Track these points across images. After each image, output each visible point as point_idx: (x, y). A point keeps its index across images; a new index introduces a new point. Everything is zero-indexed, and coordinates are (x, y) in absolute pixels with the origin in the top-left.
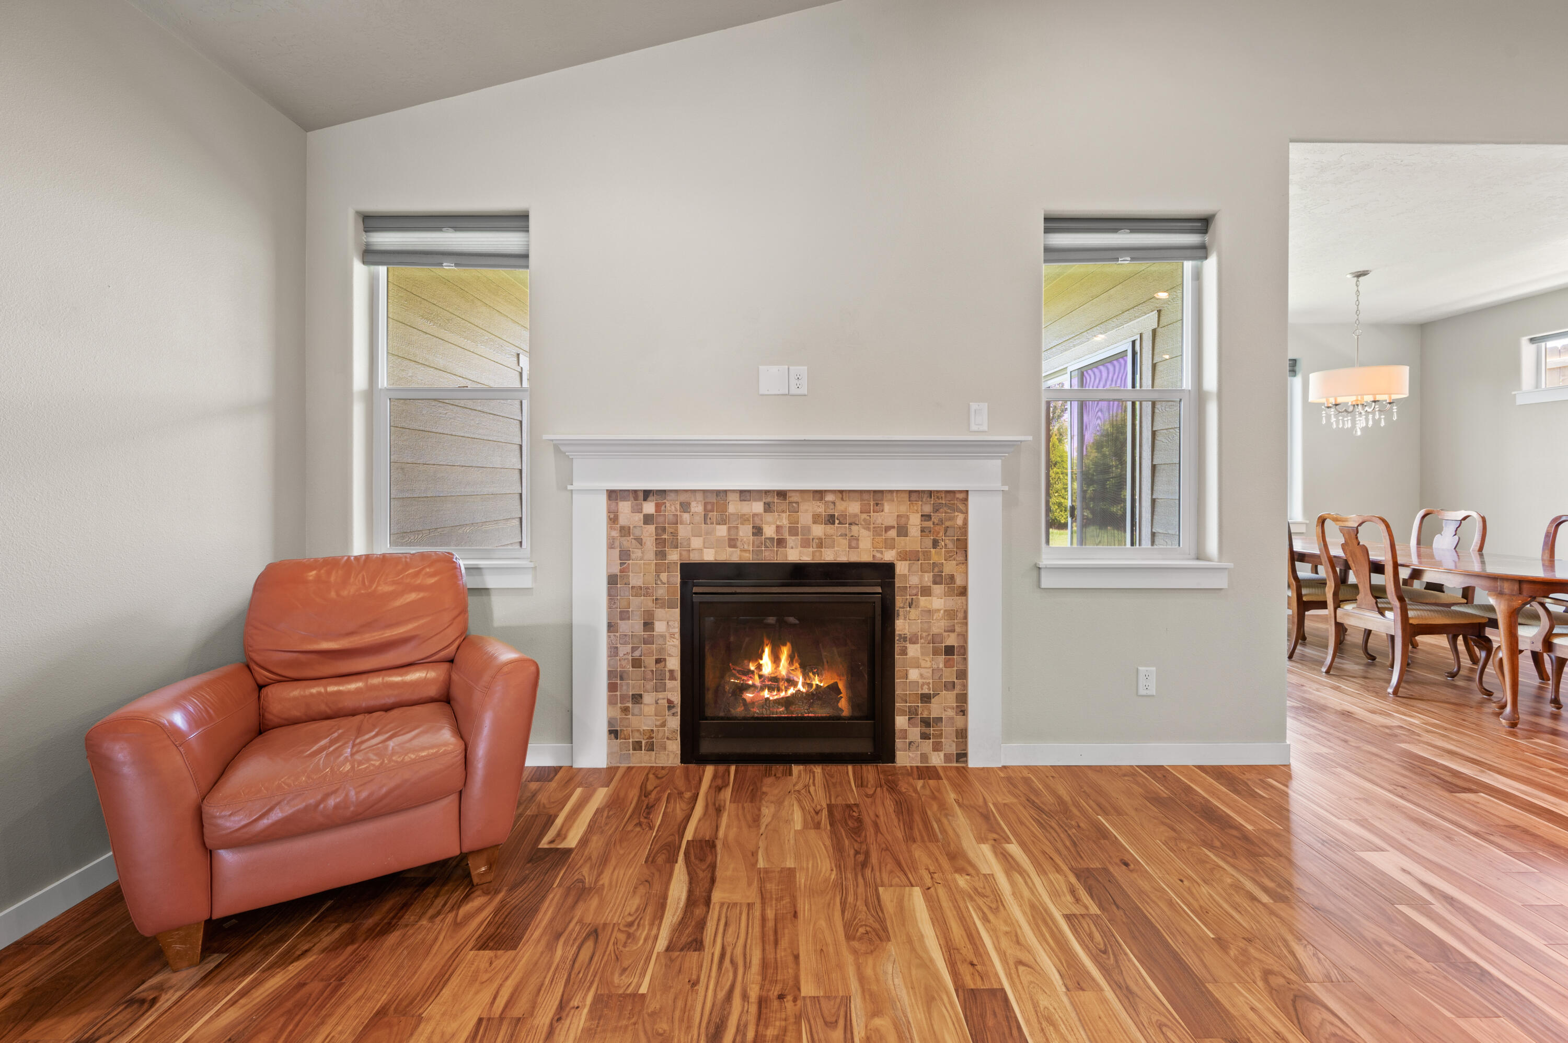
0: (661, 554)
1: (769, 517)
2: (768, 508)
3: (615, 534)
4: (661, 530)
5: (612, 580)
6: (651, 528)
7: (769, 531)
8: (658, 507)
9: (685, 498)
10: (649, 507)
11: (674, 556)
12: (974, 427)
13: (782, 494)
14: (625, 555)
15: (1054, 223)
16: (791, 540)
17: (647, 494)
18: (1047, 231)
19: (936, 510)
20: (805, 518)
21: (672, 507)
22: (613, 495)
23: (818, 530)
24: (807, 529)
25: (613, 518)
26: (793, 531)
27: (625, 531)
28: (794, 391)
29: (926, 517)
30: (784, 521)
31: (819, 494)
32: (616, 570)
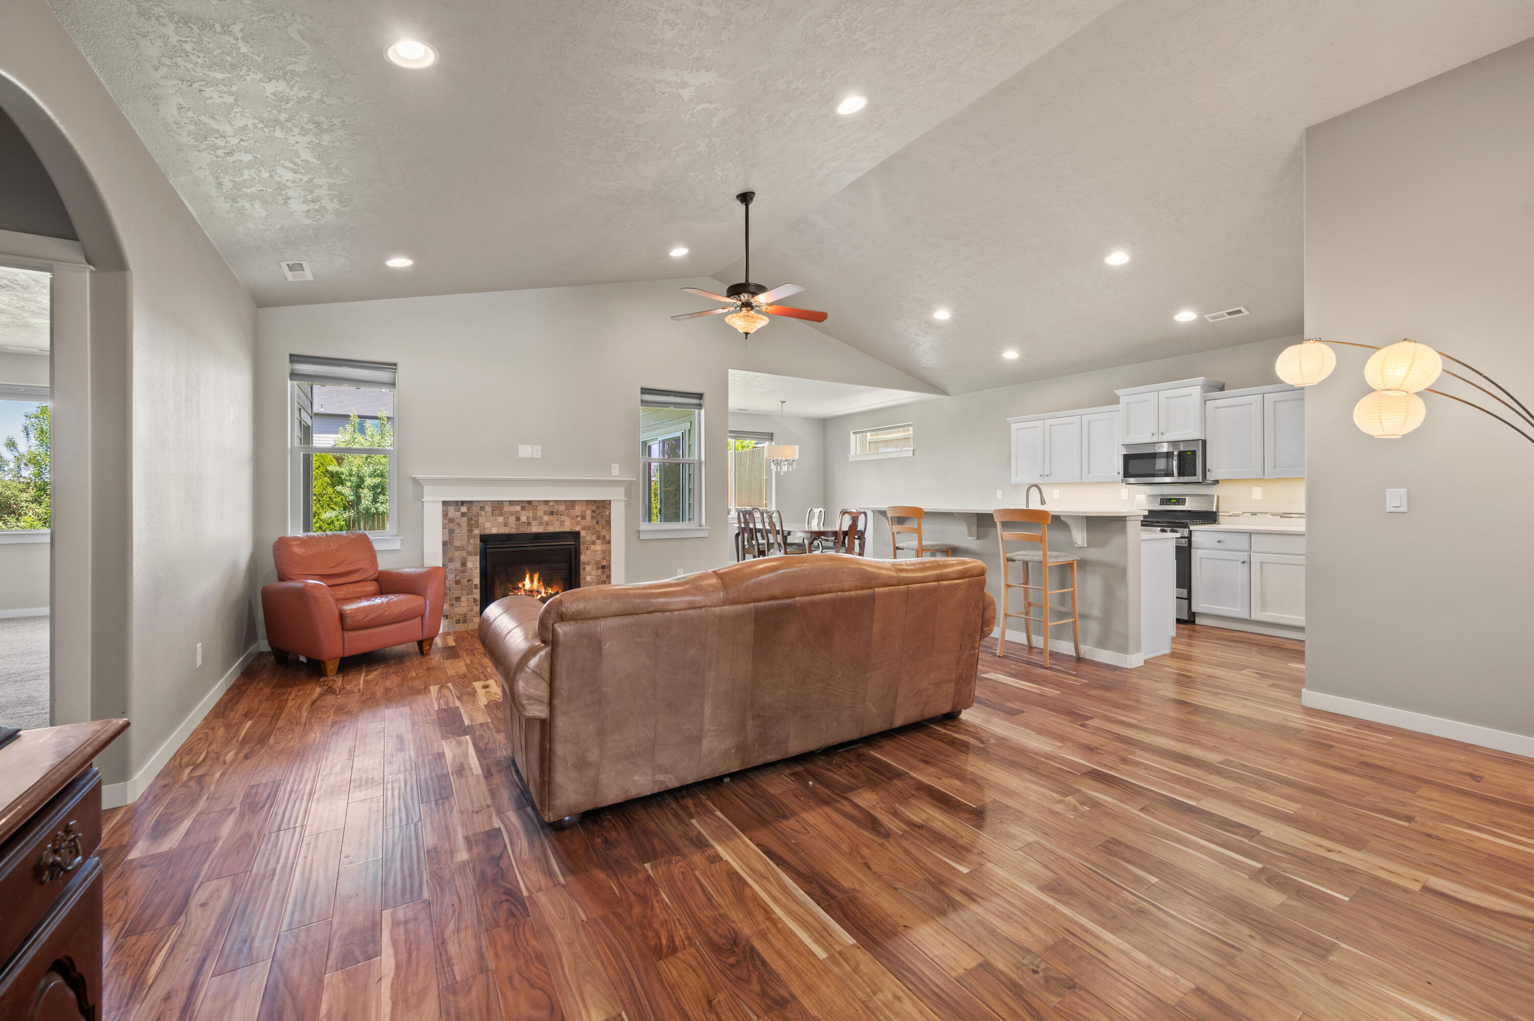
0: (470, 531)
1: (523, 513)
2: (523, 508)
3: (446, 522)
4: (470, 520)
5: (445, 544)
6: (465, 519)
7: (523, 519)
8: (469, 509)
9: (482, 505)
10: (464, 509)
11: (477, 532)
12: (613, 474)
13: (529, 502)
14: (451, 532)
15: (645, 391)
16: (534, 523)
17: (463, 503)
18: (642, 393)
19: (598, 509)
20: (540, 513)
21: (475, 509)
22: (445, 504)
23: (546, 518)
24: (541, 518)
25: (445, 514)
26: (535, 519)
27: (451, 520)
28: (535, 456)
29: (593, 511)
30: (531, 514)
31: (546, 502)
32: (447, 539)
